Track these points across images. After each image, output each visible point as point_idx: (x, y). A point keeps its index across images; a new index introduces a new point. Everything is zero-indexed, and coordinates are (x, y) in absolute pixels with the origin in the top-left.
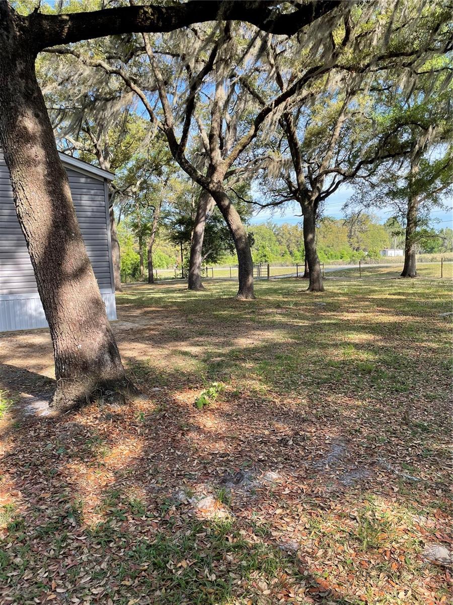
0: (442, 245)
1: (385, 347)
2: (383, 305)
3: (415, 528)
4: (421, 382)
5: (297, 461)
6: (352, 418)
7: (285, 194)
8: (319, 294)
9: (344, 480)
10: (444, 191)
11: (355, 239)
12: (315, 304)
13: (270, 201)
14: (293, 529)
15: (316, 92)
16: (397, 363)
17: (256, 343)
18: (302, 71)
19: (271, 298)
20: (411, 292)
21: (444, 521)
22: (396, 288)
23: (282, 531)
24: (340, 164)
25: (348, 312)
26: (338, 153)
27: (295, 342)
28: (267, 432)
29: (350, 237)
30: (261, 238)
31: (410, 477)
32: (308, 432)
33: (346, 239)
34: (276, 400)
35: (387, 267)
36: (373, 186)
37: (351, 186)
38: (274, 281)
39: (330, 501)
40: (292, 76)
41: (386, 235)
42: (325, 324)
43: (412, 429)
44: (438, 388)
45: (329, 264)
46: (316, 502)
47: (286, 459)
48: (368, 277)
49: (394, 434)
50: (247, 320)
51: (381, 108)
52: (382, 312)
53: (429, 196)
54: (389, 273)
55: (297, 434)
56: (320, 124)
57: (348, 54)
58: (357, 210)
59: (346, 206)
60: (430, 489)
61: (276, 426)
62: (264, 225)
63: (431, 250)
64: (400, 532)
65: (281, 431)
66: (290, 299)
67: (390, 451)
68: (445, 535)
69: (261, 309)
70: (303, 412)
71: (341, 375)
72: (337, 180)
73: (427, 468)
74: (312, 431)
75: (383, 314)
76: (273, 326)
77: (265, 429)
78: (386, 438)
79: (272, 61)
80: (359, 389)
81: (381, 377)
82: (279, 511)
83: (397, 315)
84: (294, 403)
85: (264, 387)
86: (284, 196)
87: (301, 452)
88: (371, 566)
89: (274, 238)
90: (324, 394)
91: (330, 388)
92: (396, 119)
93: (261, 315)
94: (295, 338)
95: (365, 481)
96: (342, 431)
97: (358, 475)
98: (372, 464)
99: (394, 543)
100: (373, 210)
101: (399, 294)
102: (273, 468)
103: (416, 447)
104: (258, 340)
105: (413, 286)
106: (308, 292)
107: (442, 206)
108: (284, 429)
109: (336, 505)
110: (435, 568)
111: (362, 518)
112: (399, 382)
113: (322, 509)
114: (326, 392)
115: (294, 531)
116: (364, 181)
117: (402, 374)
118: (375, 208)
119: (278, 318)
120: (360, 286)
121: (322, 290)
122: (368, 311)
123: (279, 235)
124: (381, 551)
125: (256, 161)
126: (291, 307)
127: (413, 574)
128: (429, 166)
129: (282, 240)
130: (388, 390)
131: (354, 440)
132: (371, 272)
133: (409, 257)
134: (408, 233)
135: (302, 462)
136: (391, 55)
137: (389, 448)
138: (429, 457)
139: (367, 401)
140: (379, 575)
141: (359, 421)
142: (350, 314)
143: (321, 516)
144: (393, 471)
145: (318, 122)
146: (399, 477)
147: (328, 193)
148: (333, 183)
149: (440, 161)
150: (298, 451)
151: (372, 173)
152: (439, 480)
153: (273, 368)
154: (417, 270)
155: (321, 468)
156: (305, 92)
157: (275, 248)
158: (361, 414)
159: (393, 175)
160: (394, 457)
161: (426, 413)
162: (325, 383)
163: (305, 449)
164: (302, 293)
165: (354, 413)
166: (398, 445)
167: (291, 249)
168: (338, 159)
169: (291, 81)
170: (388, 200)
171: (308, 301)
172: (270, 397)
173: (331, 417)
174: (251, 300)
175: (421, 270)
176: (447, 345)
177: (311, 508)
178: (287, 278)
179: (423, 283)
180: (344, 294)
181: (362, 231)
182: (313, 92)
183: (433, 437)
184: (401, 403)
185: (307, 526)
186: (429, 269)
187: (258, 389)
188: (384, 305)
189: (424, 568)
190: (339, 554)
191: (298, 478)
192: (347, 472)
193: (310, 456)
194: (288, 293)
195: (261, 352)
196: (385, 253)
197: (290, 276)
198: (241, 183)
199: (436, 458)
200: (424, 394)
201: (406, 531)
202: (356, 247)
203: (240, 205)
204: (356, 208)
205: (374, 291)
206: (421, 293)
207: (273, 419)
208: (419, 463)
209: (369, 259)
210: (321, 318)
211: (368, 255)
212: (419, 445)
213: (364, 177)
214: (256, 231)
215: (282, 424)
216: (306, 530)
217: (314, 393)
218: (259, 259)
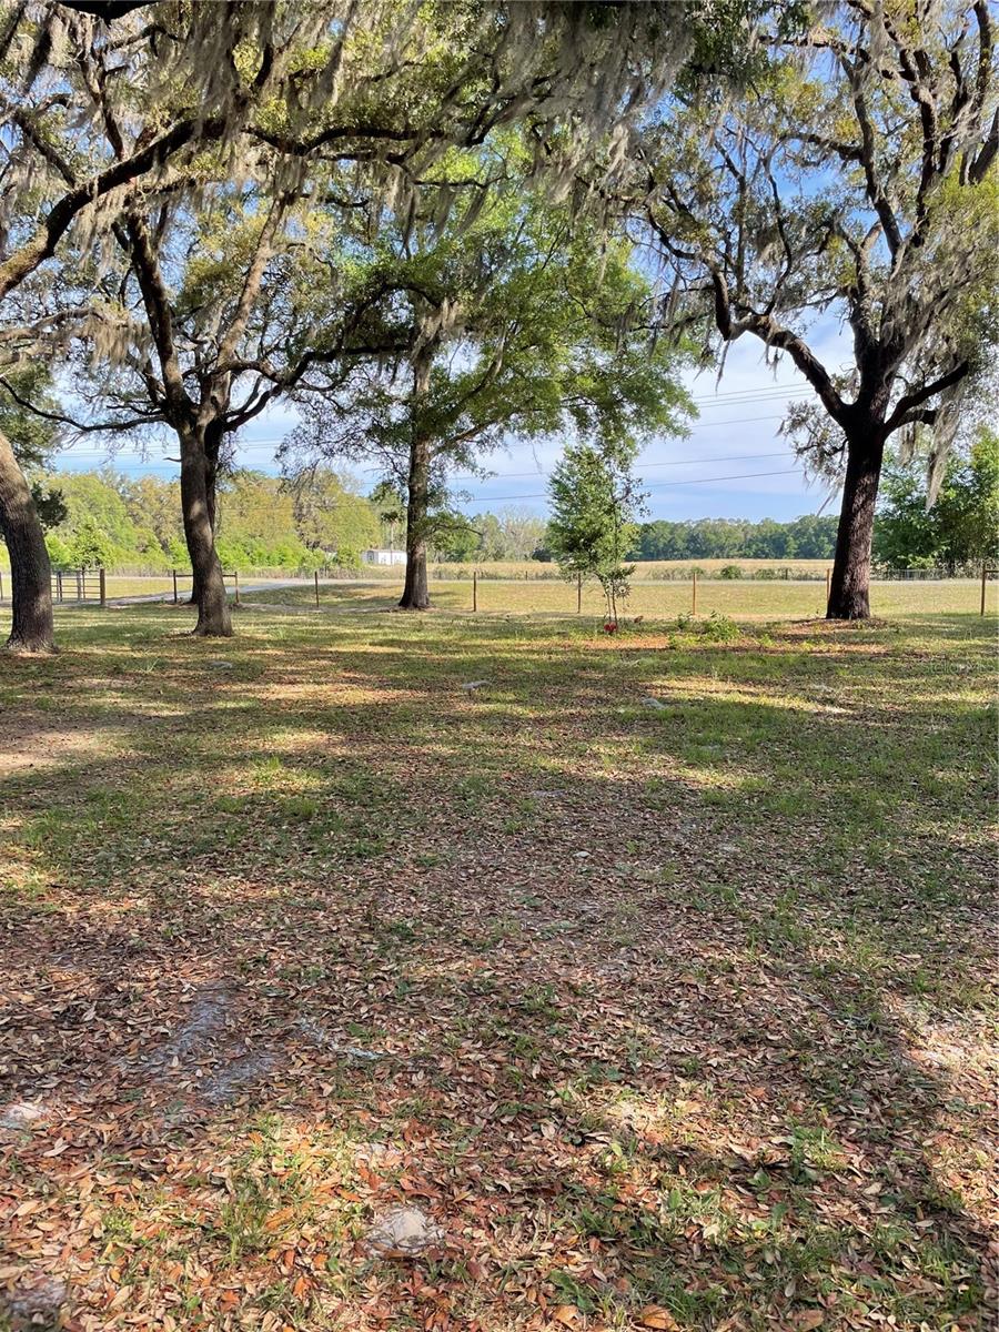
0: (479, 548)
1: (349, 758)
2: (355, 668)
3: (357, 1178)
4: (412, 831)
5: (98, 1062)
6: (253, 932)
7: (143, 407)
8: (219, 641)
9: (211, 1090)
10: (478, 437)
11: (310, 524)
12: (208, 666)
13: (103, 418)
14: (59, 1248)
15: (201, 179)
16: (366, 795)
17: (39, 763)
18: (169, 123)
19: (99, 651)
20: (415, 639)
21: (421, 1146)
22: (387, 630)
23: (26, 1260)
24: (268, 354)
25: (280, 682)
26: (264, 329)
27: (145, 758)
28: (27, 998)
29: (299, 517)
30: (85, 505)
31: (361, 1053)
32: (139, 980)
33: (292, 522)
34: (69, 909)
35: (372, 586)
36: (341, 411)
37: (295, 406)
38: (117, 610)
39: (169, 1151)
40: (145, 130)
41: (372, 517)
42: (224, 711)
43: (380, 939)
44: (443, 841)
45: (252, 575)
46: (132, 1161)
47: (69, 1062)
48: (335, 605)
49: (342, 955)
50: (25, 705)
51: (351, 247)
52: (352, 681)
53: (449, 445)
54: (376, 600)
55: (111, 989)
56: (219, 255)
57: (271, 108)
58: (307, 459)
59: (284, 449)
60: (400, 1075)
61: (57, 976)
62: (94, 475)
63: (459, 556)
64: (325, 1195)
65: (68, 988)
66: (148, 654)
67: (327, 999)
68: (421, 1179)
69: (71, 678)
70: (134, 933)
71: (242, 831)
72: (262, 390)
73: (400, 1025)
74: (152, 977)
75: (354, 686)
76: (92, 719)
77: (22, 991)
78: (322, 968)
79: (96, 88)
80: (279, 860)
81: (329, 827)
82: (25, 1208)
83: (381, 688)
84: (115, 910)
85: (41, 877)
86: (140, 412)
87: (113, 1035)
88: (246, 1299)
89: (122, 509)
90: (195, 879)
91: (213, 864)
92: (377, 272)
93: (66, 693)
94: (145, 748)
95: (263, 1082)
96: (224, 967)
97: (246, 1072)
98: (282, 1038)
99: (306, 1226)
100: (339, 464)
101: (391, 643)
102: (29, 1092)
103: (384, 979)
104: (49, 755)
105: (420, 627)
106: (194, 637)
107: (473, 467)
108: (75, 980)
109: (181, 1160)
110: (392, 1267)
111: (239, 1179)
112: (366, 834)
113: (145, 1177)
114: (201, 876)
115: (61, 1253)
116: (321, 398)
117: (376, 817)
118: (344, 459)
119: (110, 700)
120: (316, 624)
121: (227, 633)
122: (323, 679)
123: (133, 503)
124: (273, 1254)
125: (62, 317)
126: (149, 671)
127: (341, 1296)
128: (448, 384)
129: (141, 513)
130: (340, 857)
131: (251, 983)
132: (340, 596)
133: (414, 568)
134: (412, 517)
135: (113, 1061)
136: (363, 130)
137: (327, 992)
138: (407, 998)
139: (294, 885)
140: (261, 1320)
141: (267, 936)
142: (285, 688)
143: (137, 1198)
144: (327, 1046)
145: (213, 252)
146: (339, 1057)
147: (243, 416)
148: (255, 395)
149: (469, 376)
150: (107, 1035)
151: (338, 383)
152: (422, 1049)
153: (74, 826)
154: (431, 594)
155: (157, 1070)
156: (173, 174)
157: (125, 531)
158: (274, 918)
159: (381, 393)
160: (334, 1012)
161: (413, 899)
162: (202, 852)
163: (126, 1025)
164: (181, 640)
165: (259, 919)
166: (346, 980)
167: (163, 537)
168: (265, 344)
169: (142, 140)
170: (370, 445)
171: (191, 658)
172: (52, 904)
173: (203, 934)
174: (47, 655)
175: (438, 595)
176: (470, 748)
177: (116, 1179)
178: (150, 603)
179: (439, 621)
180: (275, 644)
181: (324, 507)
182: (194, 177)
183: (420, 951)
184: (365, 884)
185: (97, 1233)
186: (453, 594)
187: (21, 886)
188: (358, 666)
189: (366, 1275)
190: (170, 1288)
191: (94, 1106)
192: (222, 1066)
193: (136, 1042)
194: (144, 639)
195: (50, 787)
196: (371, 556)
197: (159, 598)
198: (23, 367)
199: (422, 998)
200: (414, 856)
201: (336, 1190)
202: (313, 540)
203: (26, 422)
204: (307, 456)
205: (342, 637)
206: (432, 642)
207: (51, 960)
208: (384, 1017)
209: (337, 568)
210: (219, 698)
211: (335, 560)
212: (391, 972)
213: (322, 391)
214: (75, 489)
215: (73, 970)
216: (93, 1245)
217: (172, 879)
218: (81, 557)
